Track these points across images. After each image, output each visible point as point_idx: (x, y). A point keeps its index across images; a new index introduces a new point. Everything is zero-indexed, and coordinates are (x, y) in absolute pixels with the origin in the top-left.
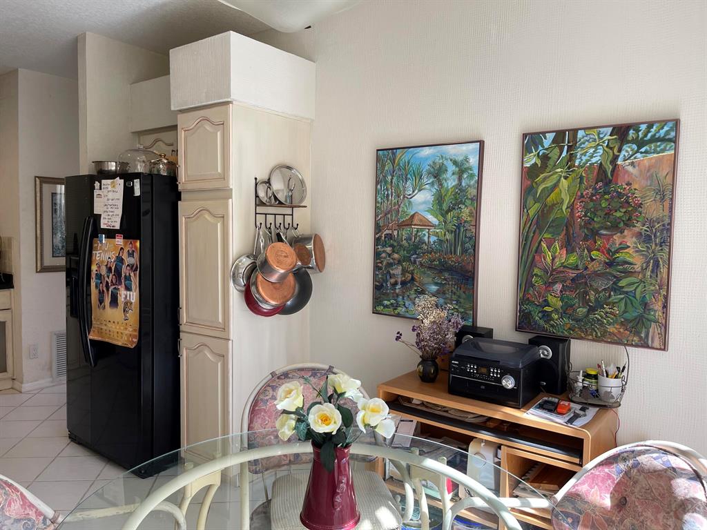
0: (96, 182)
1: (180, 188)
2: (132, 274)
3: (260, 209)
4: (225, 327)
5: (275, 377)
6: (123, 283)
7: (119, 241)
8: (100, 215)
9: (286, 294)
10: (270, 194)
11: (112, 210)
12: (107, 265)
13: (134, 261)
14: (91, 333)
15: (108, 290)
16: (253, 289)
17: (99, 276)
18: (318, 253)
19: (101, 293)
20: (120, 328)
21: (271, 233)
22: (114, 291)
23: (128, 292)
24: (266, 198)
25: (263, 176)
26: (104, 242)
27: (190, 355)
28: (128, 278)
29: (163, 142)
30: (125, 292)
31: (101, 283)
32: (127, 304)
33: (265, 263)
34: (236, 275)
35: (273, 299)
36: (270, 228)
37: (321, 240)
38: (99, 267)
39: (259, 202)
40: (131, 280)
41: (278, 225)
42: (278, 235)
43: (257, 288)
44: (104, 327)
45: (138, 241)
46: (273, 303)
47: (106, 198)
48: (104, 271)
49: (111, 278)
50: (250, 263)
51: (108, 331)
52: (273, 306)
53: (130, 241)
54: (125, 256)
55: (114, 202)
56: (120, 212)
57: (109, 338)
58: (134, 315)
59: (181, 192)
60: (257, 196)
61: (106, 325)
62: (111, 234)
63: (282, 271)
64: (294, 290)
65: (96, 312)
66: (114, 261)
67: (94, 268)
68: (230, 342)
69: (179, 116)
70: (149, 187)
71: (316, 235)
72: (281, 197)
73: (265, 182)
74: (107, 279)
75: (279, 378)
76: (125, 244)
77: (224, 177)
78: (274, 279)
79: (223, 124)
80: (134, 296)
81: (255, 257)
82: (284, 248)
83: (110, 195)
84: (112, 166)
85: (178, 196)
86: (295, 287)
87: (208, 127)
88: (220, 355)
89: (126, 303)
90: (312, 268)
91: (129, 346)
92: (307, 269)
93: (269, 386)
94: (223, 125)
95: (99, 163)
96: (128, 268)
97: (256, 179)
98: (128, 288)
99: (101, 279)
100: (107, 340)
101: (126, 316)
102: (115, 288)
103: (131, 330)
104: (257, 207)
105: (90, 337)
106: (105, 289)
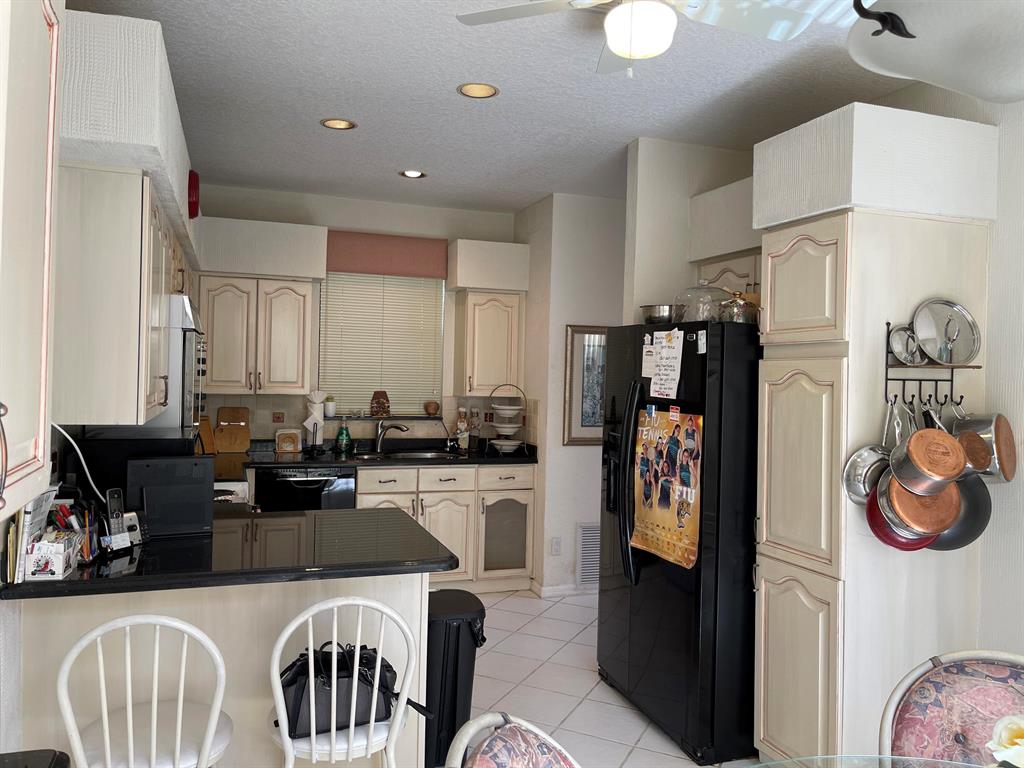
0: (647, 335)
1: (762, 340)
2: (691, 463)
3: (894, 373)
4: (832, 558)
5: (940, 669)
6: (678, 474)
7: (674, 415)
8: (650, 379)
9: (942, 516)
10: (913, 346)
11: (665, 372)
12: (656, 448)
13: (694, 444)
14: (634, 538)
15: (657, 482)
16: (882, 502)
17: (646, 462)
18: (1003, 448)
19: (648, 485)
20: (672, 538)
21: (913, 411)
22: (665, 484)
23: (685, 489)
24: (904, 355)
25: (900, 318)
26: (653, 415)
27: (772, 592)
28: (685, 468)
29: (735, 273)
30: (681, 488)
31: (648, 470)
32: (683, 504)
33: (906, 461)
34: (852, 478)
35: (920, 523)
36: (911, 403)
37: (1008, 425)
38: (646, 449)
39: (893, 361)
40: (689, 472)
41: (925, 398)
42: (927, 415)
43: (890, 502)
44: (650, 533)
45: (701, 418)
46: (919, 529)
47: (659, 356)
48: (652, 455)
49: (662, 465)
50: (876, 459)
51: (655, 539)
52: (917, 534)
53: (689, 416)
54: (681, 437)
55: (668, 362)
56: (676, 375)
57: (656, 549)
58: (692, 522)
59: (763, 347)
60: (889, 351)
61: (652, 530)
62: (663, 405)
63: (937, 478)
64: (958, 511)
65: (640, 510)
66: (667, 443)
67: (639, 449)
68: (841, 583)
69: (764, 236)
70: (719, 339)
71: (999, 417)
72: (932, 351)
73: (905, 329)
74: (656, 466)
75: (946, 670)
76: (683, 420)
77: (836, 322)
78: (920, 489)
79: (836, 243)
80: (693, 495)
81: (887, 450)
82: (940, 437)
83: (665, 353)
84: (665, 311)
85: (759, 352)
86: (960, 505)
87: (810, 250)
88: (822, 601)
89: (681, 504)
90: (990, 474)
91: (684, 565)
92: (981, 476)
93: (928, 680)
94: (837, 245)
95: (649, 308)
96: (686, 454)
97: (888, 324)
98: (685, 483)
99: (647, 466)
100: (653, 551)
101: (680, 522)
102: (666, 480)
103: (687, 542)
104: (889, 370)
105: (632, 543)
106: (653, 480)
